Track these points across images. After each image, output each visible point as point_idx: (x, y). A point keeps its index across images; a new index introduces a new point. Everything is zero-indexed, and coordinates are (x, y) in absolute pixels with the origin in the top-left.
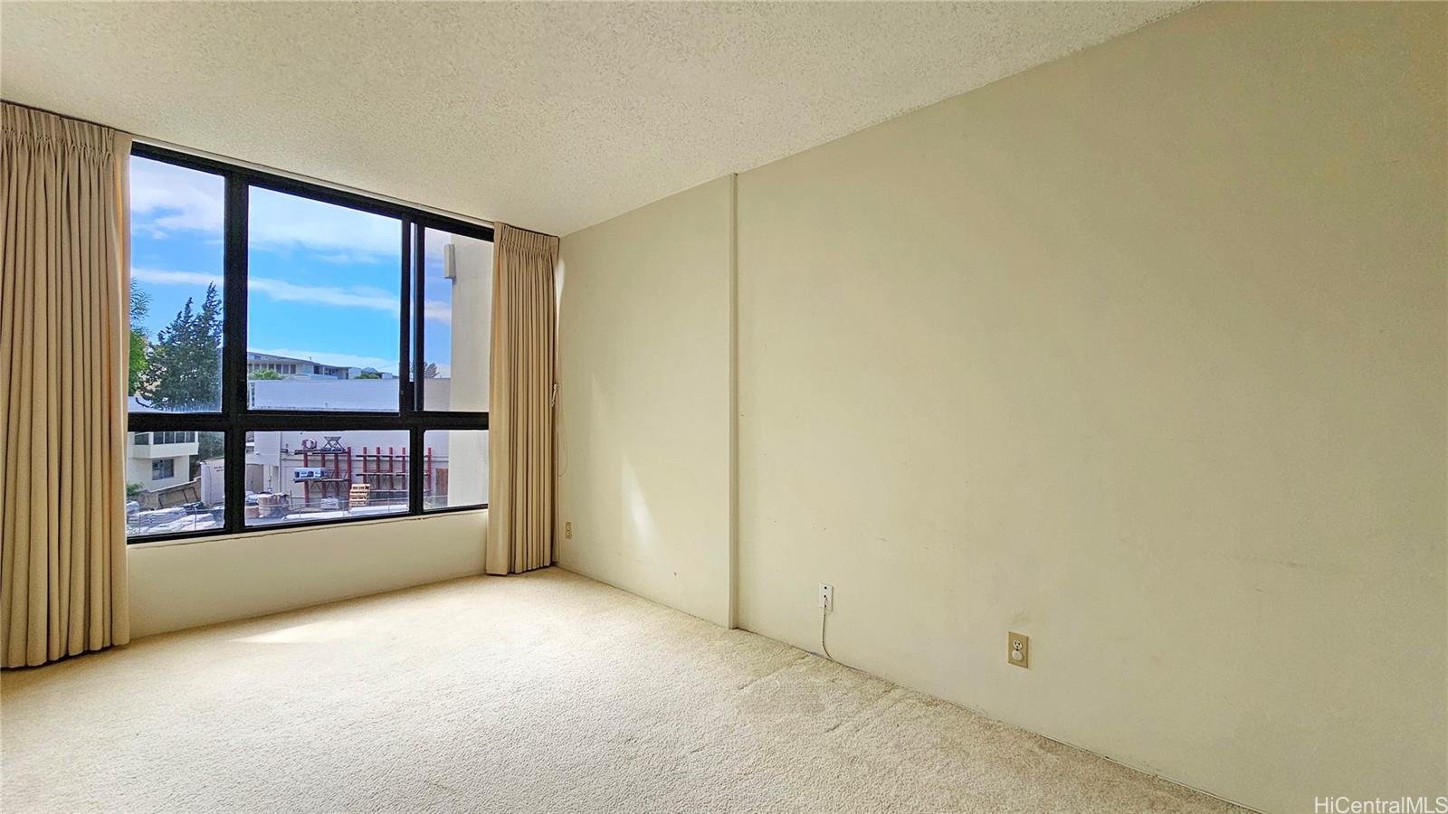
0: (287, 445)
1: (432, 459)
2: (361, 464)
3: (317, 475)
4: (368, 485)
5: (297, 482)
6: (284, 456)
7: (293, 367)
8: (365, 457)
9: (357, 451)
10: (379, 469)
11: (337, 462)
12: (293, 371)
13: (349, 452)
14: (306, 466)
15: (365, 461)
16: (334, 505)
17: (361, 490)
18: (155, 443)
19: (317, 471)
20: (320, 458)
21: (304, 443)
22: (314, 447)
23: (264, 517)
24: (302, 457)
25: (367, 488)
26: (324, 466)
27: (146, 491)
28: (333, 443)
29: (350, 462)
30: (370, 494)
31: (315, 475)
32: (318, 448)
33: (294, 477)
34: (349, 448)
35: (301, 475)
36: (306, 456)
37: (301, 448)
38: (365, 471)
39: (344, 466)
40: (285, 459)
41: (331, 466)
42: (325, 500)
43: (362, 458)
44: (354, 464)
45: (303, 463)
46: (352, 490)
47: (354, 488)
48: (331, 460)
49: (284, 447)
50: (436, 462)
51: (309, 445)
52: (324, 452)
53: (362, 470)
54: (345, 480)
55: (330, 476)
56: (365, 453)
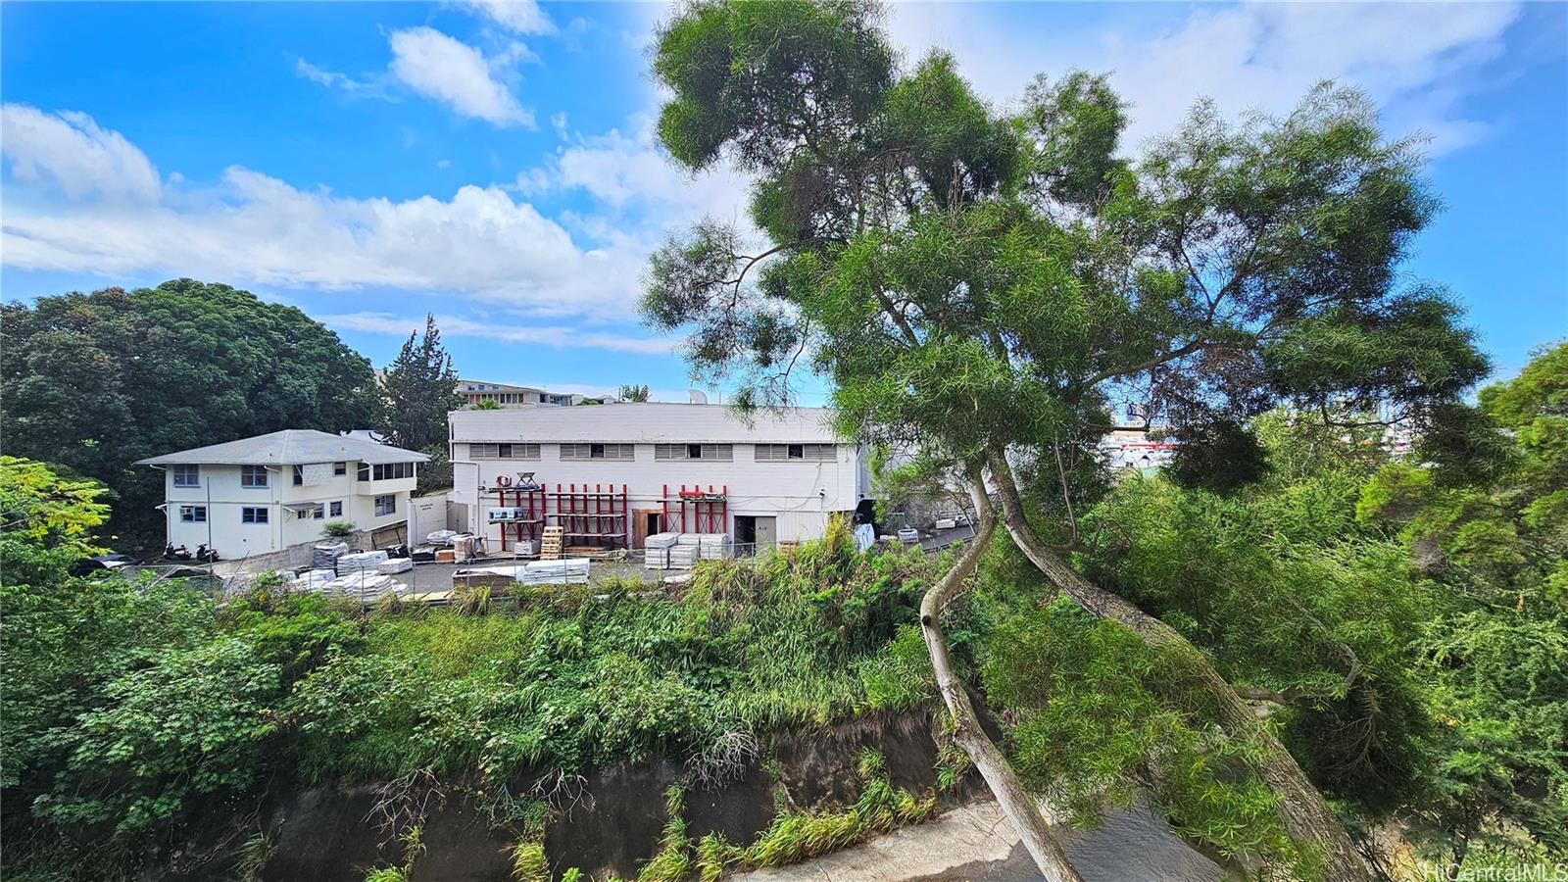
0: (484, 482)
1: (628, 497)
2: (555, 504)
3: (511, 516)
4: (561, 528)
5: (491, 523)
6: (482, 494)
7: (521, 396)
8: (559, 496)
9: (551, 489)
10: (573, 510)
11: (531, 499)
12: (521, 401)
13: (543, 490)
14: (502, 506)
15: (559, 500)
16: (527, 550)
17: (554, 534)
18: (375, 479)
19: (510, 511)
20: (515, 496)
21: (499, 479)
22: (509, 482)
23: (460, 563)
24: (498, 495)
25: (560, 531)
26: (519, 505)
27: (361, 531)
28: (526, 479)
29: (544, 500)
30: (564, 538)
31: (508, 515)
32: (513, 486)
33: (488, 517)
34: (543, 485)
35: (495, 516)
36: (502, 494)
37: (495, 485)
38: (560, 511)
39: (538, 505)
40: (482, 498)
41: (526, 505)
42: (519, 544)
43: (556, 497)
44: (548, 504)
45: (498, 502)
46: (544, 534)
47: (548, 531)
48: (526, 499)
49: (482, 485)
50: (631, 501)
51: (503, 482)
52: (519, 490)
53: (556, 510)
54: (541, 522)
55: (525, 516)
56: (560, 491)
